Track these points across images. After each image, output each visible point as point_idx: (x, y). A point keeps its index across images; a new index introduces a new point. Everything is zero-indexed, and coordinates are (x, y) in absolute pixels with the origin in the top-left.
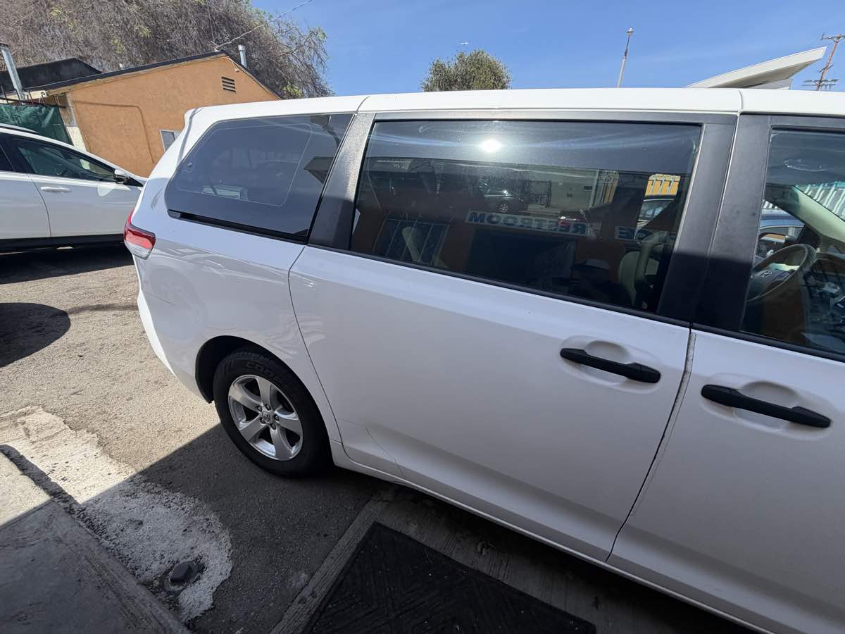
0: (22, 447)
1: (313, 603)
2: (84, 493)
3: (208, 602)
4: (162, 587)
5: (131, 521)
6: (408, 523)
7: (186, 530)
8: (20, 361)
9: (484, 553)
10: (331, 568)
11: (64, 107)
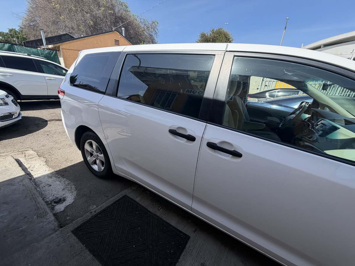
0: (22, 160)
1: (94, 214)
2: (36, 175)
3: (62, 209)
4: (51, 203)
5: (48, 184)
6: (137, 197)
7: (63, 189)
8: (29, 135)
9: (161, 210)
10: (104, 205)
11: (59, 51)
